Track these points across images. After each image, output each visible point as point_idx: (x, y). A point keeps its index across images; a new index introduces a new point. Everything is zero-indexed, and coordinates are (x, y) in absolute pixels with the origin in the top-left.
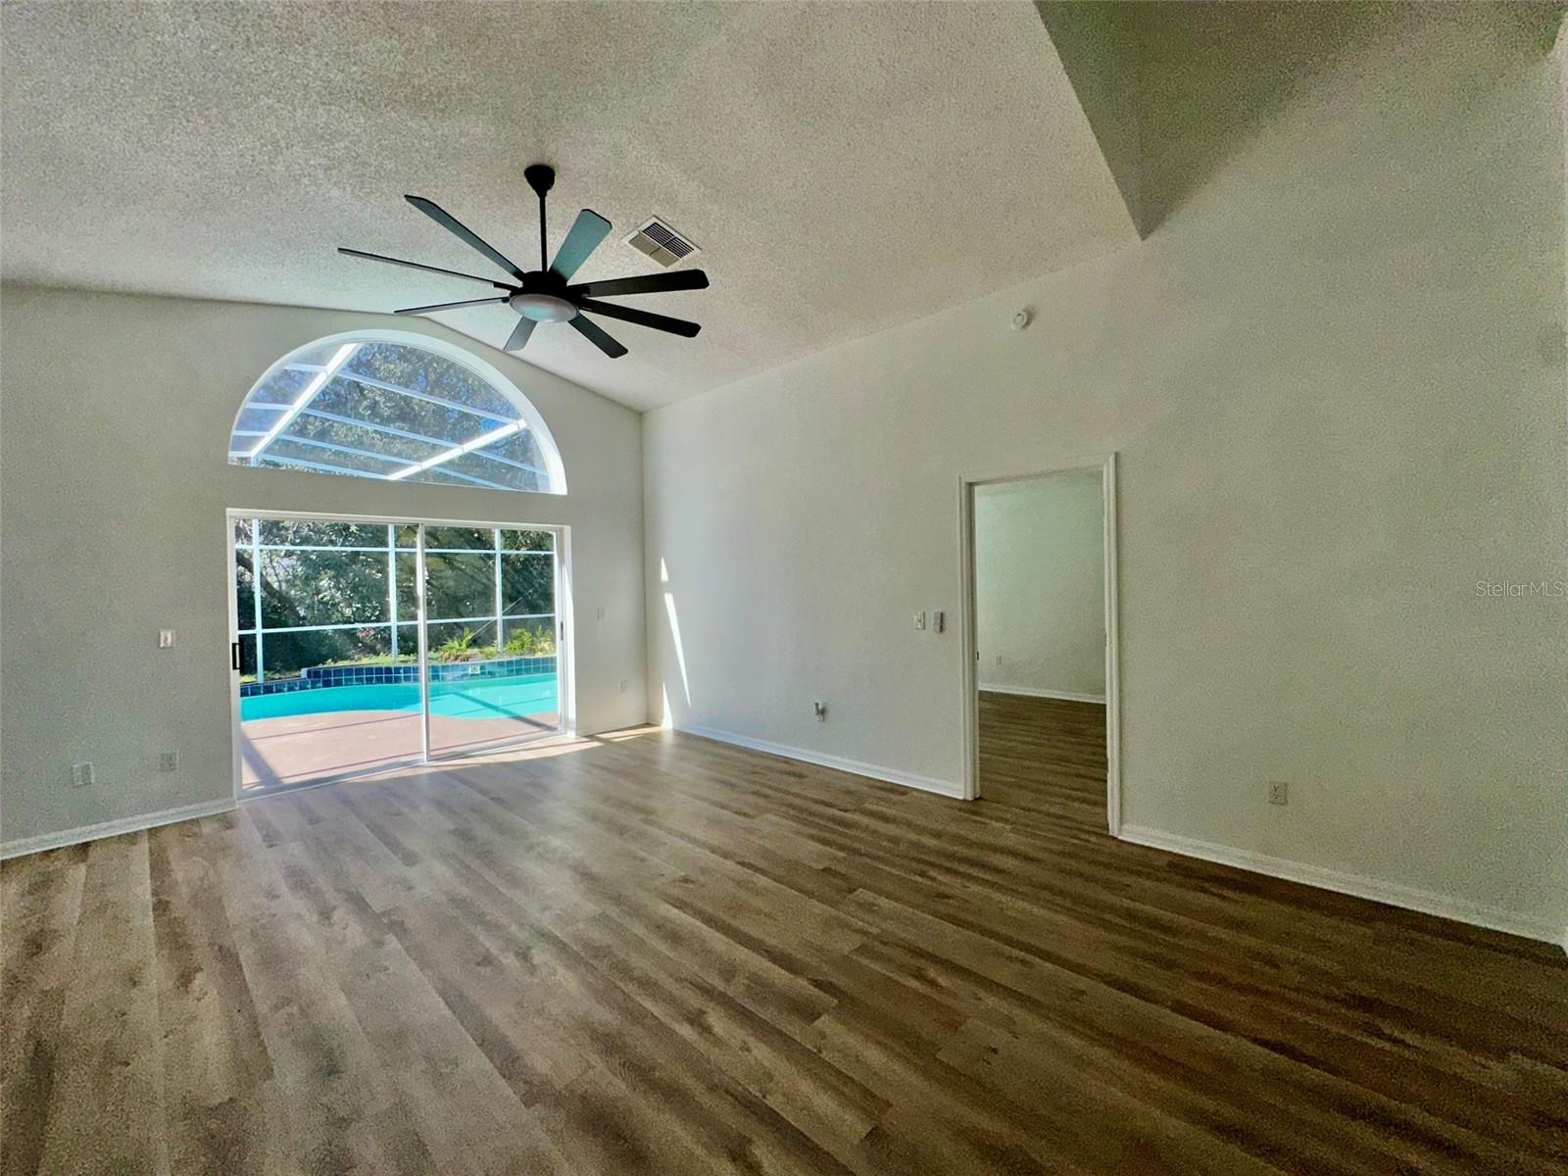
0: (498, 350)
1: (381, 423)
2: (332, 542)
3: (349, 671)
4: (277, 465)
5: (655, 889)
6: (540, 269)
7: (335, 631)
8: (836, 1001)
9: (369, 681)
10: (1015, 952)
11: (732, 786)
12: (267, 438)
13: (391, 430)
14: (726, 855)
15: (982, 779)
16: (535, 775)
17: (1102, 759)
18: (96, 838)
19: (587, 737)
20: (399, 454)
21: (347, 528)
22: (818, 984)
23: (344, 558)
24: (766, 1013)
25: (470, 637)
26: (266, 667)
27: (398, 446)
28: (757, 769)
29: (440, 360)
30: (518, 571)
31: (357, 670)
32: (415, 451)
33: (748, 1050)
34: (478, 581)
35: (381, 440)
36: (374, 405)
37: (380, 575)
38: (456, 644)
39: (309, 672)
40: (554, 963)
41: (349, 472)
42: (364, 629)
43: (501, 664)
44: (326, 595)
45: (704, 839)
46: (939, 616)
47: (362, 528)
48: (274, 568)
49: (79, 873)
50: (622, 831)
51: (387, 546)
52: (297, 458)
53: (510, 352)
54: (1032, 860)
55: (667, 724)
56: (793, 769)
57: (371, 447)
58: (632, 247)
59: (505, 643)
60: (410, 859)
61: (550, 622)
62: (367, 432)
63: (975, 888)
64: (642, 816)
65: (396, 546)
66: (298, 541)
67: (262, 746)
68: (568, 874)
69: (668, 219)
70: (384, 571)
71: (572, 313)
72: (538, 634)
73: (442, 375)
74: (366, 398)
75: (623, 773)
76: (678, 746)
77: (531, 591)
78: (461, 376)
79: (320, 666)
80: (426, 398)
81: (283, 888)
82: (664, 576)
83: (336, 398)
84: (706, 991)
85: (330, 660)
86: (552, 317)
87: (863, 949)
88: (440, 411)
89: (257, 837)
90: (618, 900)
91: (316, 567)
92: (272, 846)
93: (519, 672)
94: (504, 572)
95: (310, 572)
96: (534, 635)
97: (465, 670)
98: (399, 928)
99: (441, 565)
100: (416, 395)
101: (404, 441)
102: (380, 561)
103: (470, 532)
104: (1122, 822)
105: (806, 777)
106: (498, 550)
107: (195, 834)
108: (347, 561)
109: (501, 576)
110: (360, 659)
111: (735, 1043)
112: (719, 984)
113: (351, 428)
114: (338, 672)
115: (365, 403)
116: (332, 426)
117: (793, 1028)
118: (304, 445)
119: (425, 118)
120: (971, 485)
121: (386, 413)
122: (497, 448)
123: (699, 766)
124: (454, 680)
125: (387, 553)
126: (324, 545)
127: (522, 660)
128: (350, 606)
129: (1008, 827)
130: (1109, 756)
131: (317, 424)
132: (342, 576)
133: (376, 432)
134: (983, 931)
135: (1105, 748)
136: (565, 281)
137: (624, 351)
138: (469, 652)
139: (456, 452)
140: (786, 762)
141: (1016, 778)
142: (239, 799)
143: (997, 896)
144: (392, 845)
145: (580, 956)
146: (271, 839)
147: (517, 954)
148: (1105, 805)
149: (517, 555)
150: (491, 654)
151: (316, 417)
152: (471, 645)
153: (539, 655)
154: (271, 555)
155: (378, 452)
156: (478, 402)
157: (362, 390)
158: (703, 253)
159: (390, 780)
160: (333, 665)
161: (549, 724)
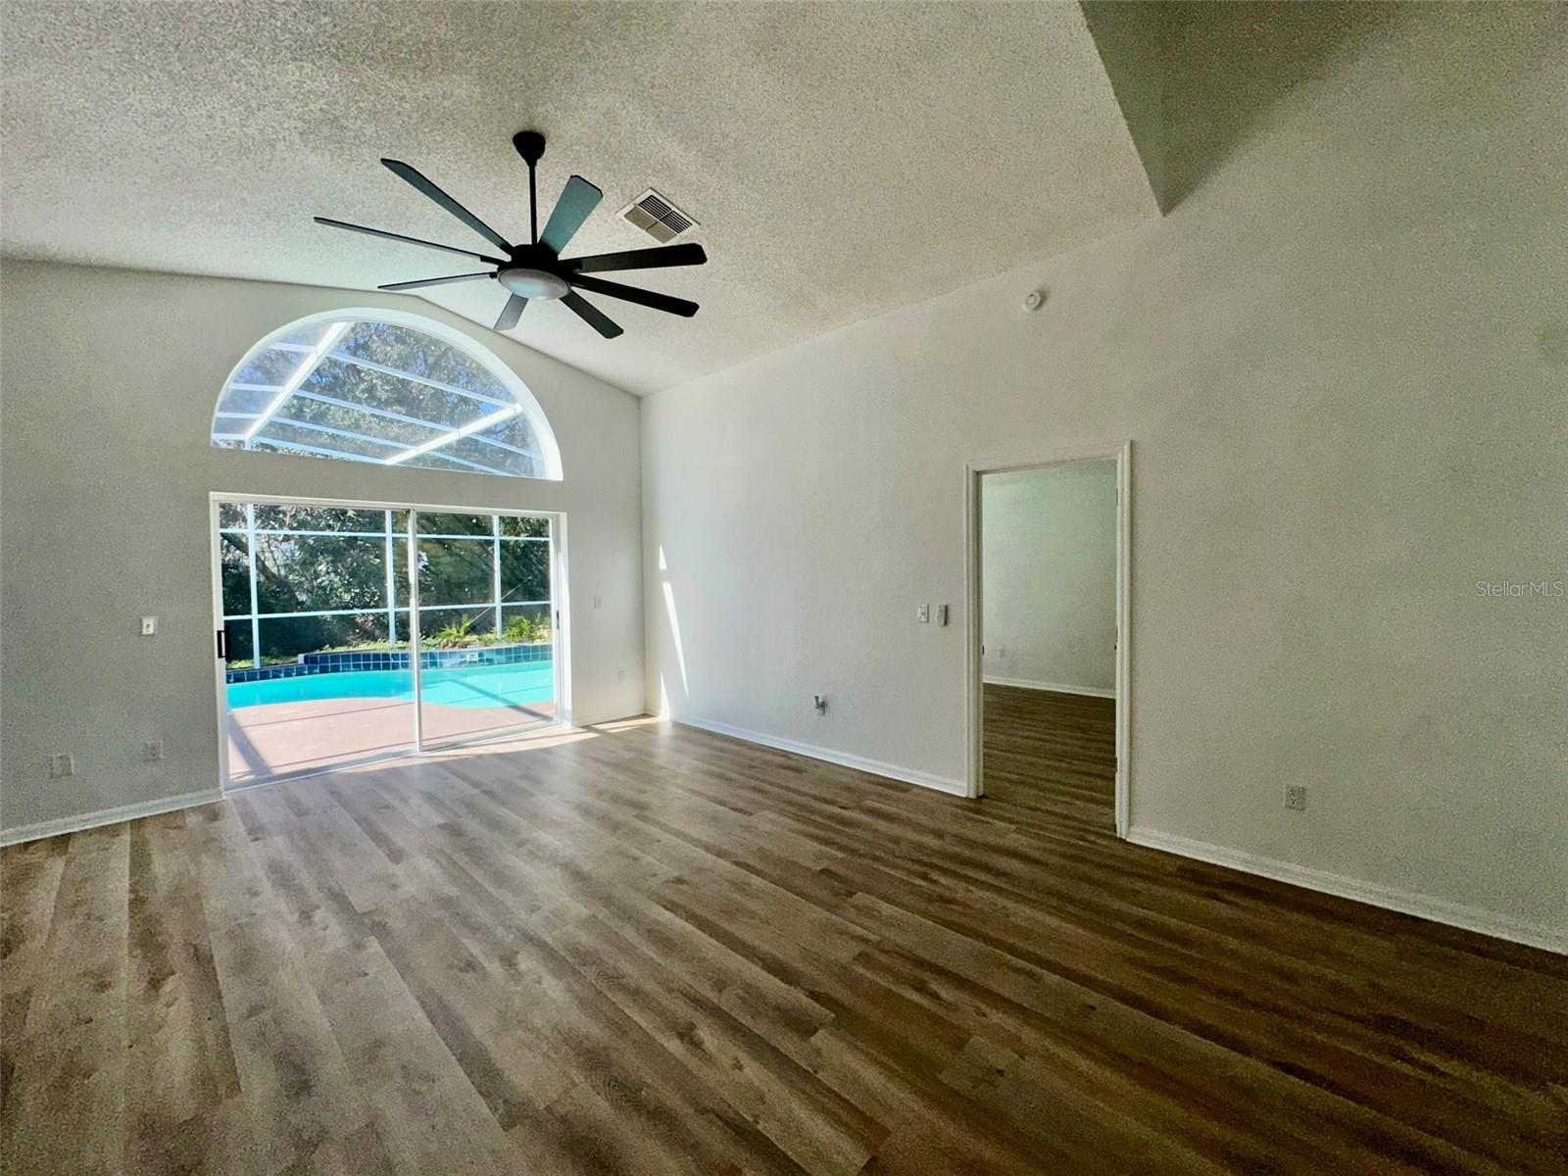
0: (490, 329)
1: (378, 407)
2: (330, 527)
3: (346, 657)
4: (274, 449)
5: (648, 890)
6: (530, 243)
7: (334, 616)
8: (833, 1015)
9: (367, 667)
10: (1021, 963)
11: (729, 780)
12: (260, 420)
13: (388, 414)
14: (721, 854)
15: (985, 775)
16: (529, 766)
17: (1109, 756)
18: (76, 830)
19: (583, 727)
20: (396, 439)
21: (344, 513)
22: (814, 996)
23: (341, 543)
24: (761, 1028)
25: (468, 624)
26: (262, 653)
27: (395, 430)
28: (755, 764)
29: (436, 343)
30: (517, 558)
31: (354, 656)
32: (413, 434)
33: (740, 1068)
34: (477, 567)
35: (379, 424)
36: (371, 390)
37: (378, 560)
38: (454, 631)
39: (306, 659)
40: (541, 970)
41: (346, 456)
42: (364, 615)
43: (499, 651)
44: (324, 580)
45: (697, 836)
46: (944, 610)
47: (359, 513)
48: (272, 552)
49: (57, 867)
50: (615, 827)
51: (384, 532)
52: (293, 441)
53: (501, 332)
54: (1037, 862)
55: (665, 716)
56: (793, 764)
57: (368, 431)
58: (627, 221)
59: (503, 630)
60: (396, 855)
61: (546, 610)
62: (364, 416)
63: (978, 893)
64: (635, 812)
65: (394, 531)
66: (295, 525)
67: (255, 735)
68: (557, 873)
69: (666, 191)
70: (381, 556)
71: (564, 291)
72: (537, 621)
73: (439, 358)
74: (362, 380)
75: (616, 766)
76: (675, 738)
77: (531, 578)
78: (460, 360)
79: (318, 652)
80: (424, 381)
81: (266, 886)
82: (663, 565)
83: (332, 380)
84: (699, 1003)
85: (327, 646)
86: (544, 294)
87: (863, 958)
88: (438, 395)
89: (242, 829)
90: (608, 901)
91: (312, 552)
92: (256, 839)
93: (517, 659)
94: (502, 558)
95: (307, 556)
96: (533, 622)
97: (462, 657)
98: (380, 930)
99: (437, 550)
100: (416, 380)
101: (401, 425)
102: (378, 545)
103: (469, 518)
104: (1130, 825)
105: (806, 772)
106: (497, 537)
107: (179, 827)
108: (345, 545)
109: (499, 562)
110: (358, 644)
111: (726, 1062)
112: (712, 996)
113: (348, 412)
114: (335, 658)
115: (362, 386)
116: (328, 408)
117: (788, 1044)
118: (300, 428)
119: (404, 76)
120: (978, 474)
121: (384, 396)
122: (496, 433)
123: (696, 759)
124: (452, 666)
125: (384, 539)
126: (322, 530)
127: (520, 647)
128: (348, 591)
129: (1013, 827)
130: (1118, 755)
131: (313, 407)
132: (340, 561)
133: (373, 415)
134: (986, 939)
135: (1114, 744)
136: (555, 254)
137: (621, 331)
138: (468, 638)
139: (452, 435)
140: (783, 756)
141: (1022, 775)
142: (226, 790)
143: (1001, 901)
144: (379, 838)
145: (566, 962)
146: (256, 832)
147: (502, 959)
148: (1112, 805)
149: (517, 541)
150: (491, 642)
151: (312, 400)
152: (469, 632)
153: (538, 643)
154: (269, 539)
155: (375, 436)
156: (478, 386)
157: (359, 372)
158: (702, 229)
159: (382, 771)
160: (330, 650)
161: (546, 713)
